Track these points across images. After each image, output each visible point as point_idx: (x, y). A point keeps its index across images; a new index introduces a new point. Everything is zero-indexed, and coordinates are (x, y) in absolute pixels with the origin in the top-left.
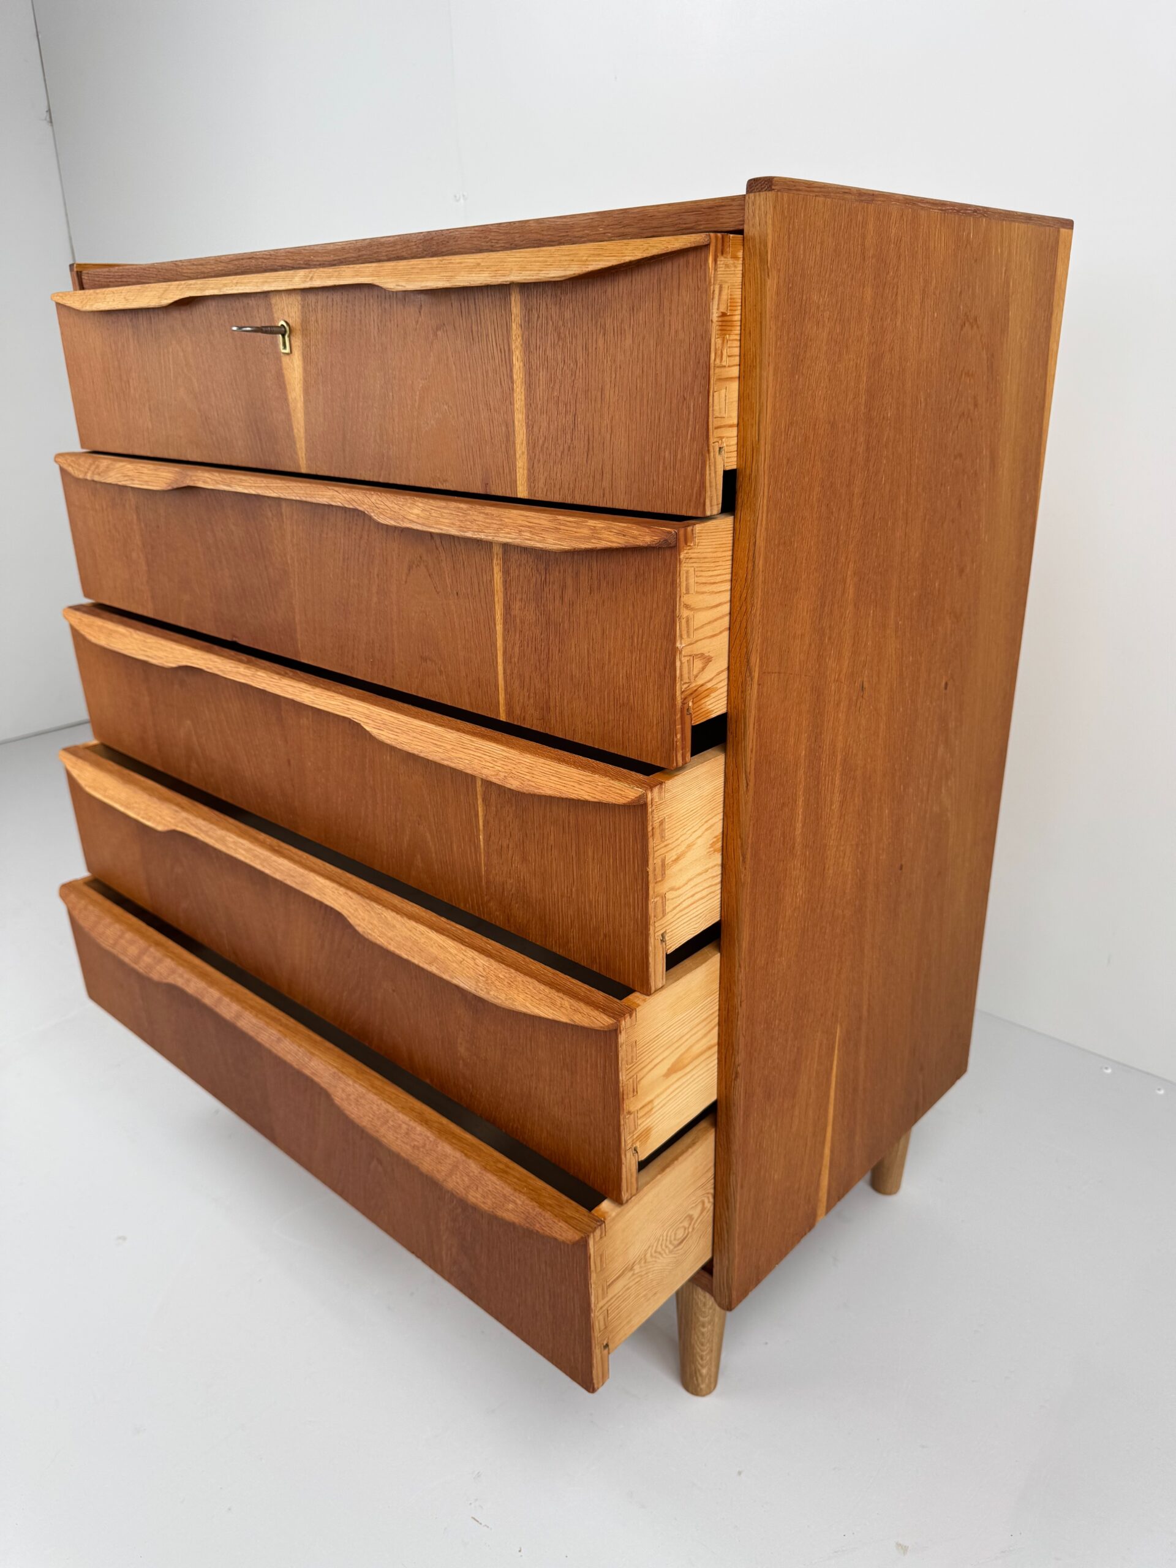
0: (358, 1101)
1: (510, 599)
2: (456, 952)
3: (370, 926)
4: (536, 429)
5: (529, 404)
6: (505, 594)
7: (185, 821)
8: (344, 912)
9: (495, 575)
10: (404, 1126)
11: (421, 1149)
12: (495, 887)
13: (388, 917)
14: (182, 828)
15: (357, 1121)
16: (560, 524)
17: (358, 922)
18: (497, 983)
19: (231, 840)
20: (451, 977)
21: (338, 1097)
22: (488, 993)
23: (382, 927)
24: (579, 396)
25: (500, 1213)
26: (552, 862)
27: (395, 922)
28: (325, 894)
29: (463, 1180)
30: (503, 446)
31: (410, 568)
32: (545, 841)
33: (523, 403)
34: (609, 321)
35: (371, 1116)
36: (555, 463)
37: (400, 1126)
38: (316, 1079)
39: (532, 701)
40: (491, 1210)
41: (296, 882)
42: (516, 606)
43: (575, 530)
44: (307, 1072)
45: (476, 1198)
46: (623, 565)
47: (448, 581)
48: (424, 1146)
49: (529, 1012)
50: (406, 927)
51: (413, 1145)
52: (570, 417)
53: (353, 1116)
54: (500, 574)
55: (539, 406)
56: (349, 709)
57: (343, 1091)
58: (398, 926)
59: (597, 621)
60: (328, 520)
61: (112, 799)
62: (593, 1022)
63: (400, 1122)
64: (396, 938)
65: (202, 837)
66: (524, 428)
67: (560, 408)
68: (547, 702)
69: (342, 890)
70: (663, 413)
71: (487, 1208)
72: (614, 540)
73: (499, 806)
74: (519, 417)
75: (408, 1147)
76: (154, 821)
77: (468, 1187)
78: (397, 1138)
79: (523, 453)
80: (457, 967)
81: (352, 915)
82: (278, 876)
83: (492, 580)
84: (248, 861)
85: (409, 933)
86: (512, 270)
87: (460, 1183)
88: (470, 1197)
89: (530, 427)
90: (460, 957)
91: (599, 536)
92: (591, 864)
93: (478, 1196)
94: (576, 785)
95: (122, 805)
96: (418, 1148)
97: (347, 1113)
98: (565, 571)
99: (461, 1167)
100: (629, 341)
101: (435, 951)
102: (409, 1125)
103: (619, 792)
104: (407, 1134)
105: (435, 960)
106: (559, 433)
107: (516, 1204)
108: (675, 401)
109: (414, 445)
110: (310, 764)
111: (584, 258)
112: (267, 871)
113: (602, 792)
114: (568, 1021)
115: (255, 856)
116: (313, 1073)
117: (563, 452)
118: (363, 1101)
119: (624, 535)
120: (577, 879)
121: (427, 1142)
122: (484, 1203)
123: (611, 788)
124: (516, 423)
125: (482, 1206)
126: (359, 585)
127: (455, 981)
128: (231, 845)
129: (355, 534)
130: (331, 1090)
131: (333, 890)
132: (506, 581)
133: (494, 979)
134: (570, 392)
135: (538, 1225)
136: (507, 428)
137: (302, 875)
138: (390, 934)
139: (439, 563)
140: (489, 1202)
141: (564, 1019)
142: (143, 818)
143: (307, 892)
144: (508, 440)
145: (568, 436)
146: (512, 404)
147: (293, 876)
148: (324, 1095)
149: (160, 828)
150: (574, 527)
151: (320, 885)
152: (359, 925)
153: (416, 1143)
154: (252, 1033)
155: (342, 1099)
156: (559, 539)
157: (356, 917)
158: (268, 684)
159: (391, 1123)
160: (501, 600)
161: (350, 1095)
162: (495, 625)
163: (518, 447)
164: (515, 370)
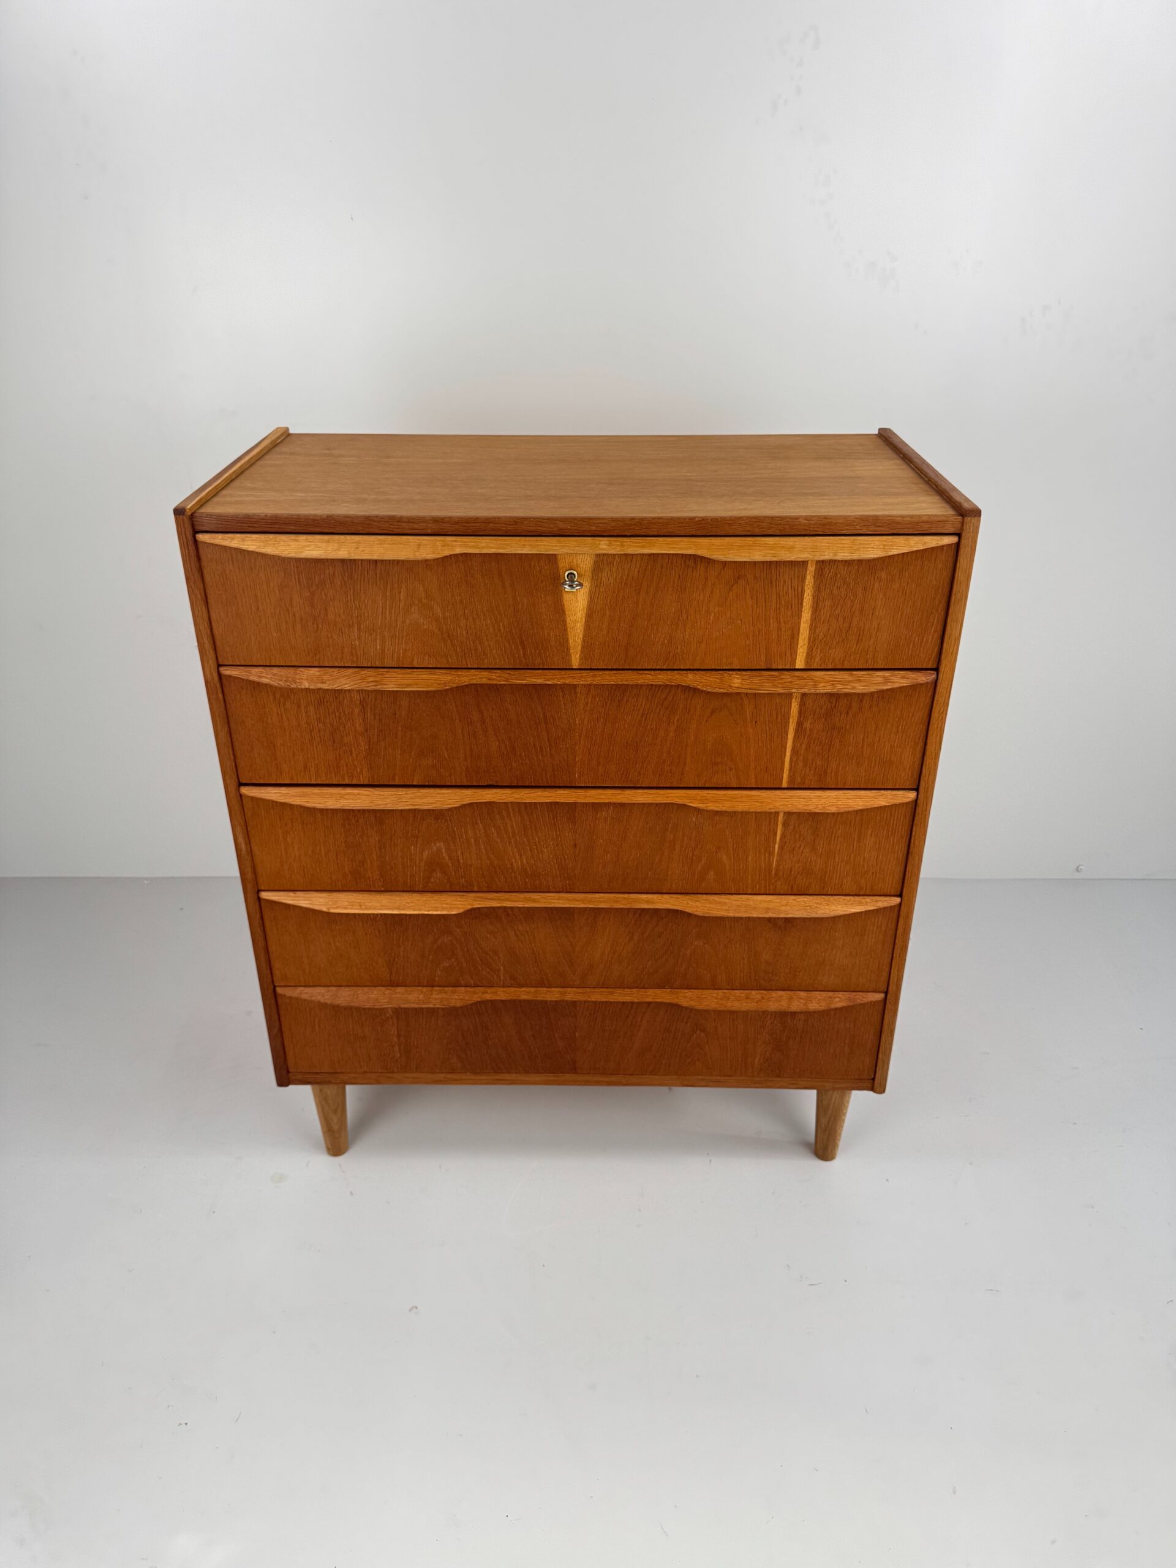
0: (699, 997)
1: (803, 718)
3: (704, 909)
4: (817, 630)
5: (814, 618)
6: (800, 718)
7: (478, 900)
8: (680, 908)
9: (792, 708)
10: (742, 995)
11: (763, 1001)
13: (716, 899)
14: (480, 905)
15: (708, 1008)
17: (693, 910)
20: (785, 914)
21: (684, 1003)
22: (817, 913)
23: (714, 907)
24: (855, 613)
25: (833, 1006)
26: (836, 845)
27: (722, 900)
28: (654, 903)
30: (788, 641)
31: (713, 712)
32: (833, 835)
33: (809, 617)
35: (714, 1002)
36: (831, 648)
37: (740, 996)
38: (658, 1001)
41: (623, 904)
42: (808, 722)
44: (648, 1000)
45: (814, 1006)
47: (749, 716)
49: (848, 913)
50: (733, 900)
52: (847, 624)
54: (797, 706)
55: (822, 619)
56: (668, 797)
57: (684, 997)
58: (727, 901)
59: (873, 722)
60: (630, 692)
61: (375, 909)
63: (736, 995)
64: (729, 908)
66: (808, 631)
67: (840, 620)
69: (666, 896)
70: (916, 620)
71: (824, 1008)
73: (797, 825)
74: (804, 626)
75: (752, 1005)
76: (443, 909)
77: (805, 1004)
78: (742, 1003)
79: (804, 644)
81: (686, 907)
83: (788, 710)
85: (737, 902)
87: (799, 1005)
88: (811, 1008)
89: (813, 630)
90: (784, 902)
92: (869, 838)
93: (815, 1004)
95: (392, 909)
96: (760, 1001)
97: (700, 1008)
98: (851, 700)
99: (794, 997)
100: (897, 585)
101: (765, 905)
102: (745, 994)
103: (903, 796)
104: (748, 998)
105: (767, 910)
106: (836, 632)
107: (839, 997)
108: (925, 614)
113: (892, 799)
114: (876, 908)
116: (654, 999)
117: (838, 643)
118: (704, 996)
120: (857, 848)
121: (764, 996)
122: (820, 1006)
123: (896, 796)
127: (788, 916)
129: (659, 698)
130: (675, 1001)
131: (658, 898)
132: (801, 710)
133: (815, 905)
134: (849, 612)
135: (858, 1000)
136: (793, 631)
137: (624, 899)
138: (725, 908)
139: (742, 706)
140: (822, 1004)
141: (872, 908)
142: (429, 911)
143: (638, 906)
144: (792, 638)
145: (844, 634)
147: (616, 901)
148: (673, 1005)
149: (455, 912)
151: (645, 899)
152: (696, 911)
153: (757, 1000)
154: (581, 998)
155: (688, 1002)
157: (692, 908)
159: (732, 998)
160: (796, 720)
161: (691, 998)
162: (787, 735)
163: (800, 641)
164: (805, 601)
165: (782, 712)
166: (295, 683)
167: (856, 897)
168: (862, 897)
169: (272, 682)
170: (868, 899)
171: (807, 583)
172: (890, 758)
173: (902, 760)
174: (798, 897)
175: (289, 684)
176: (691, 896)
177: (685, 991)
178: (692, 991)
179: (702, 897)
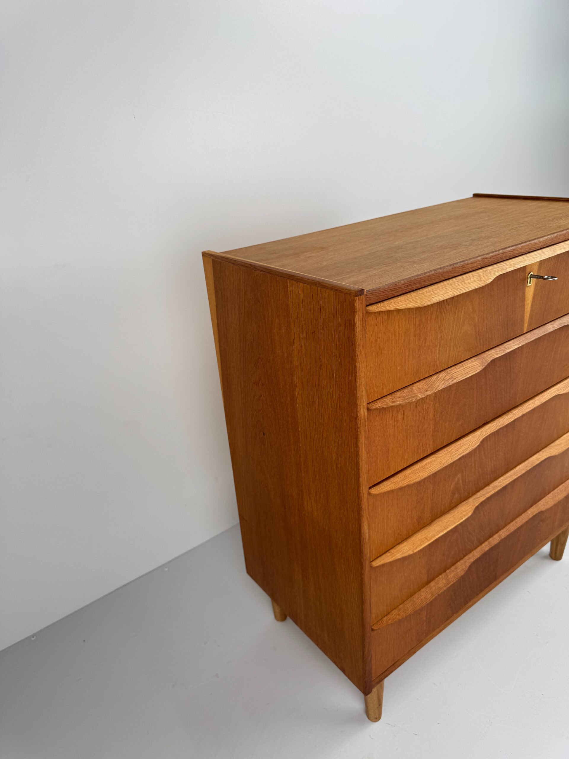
0: (546, 502)
7: (475, 501)
8: (549, 455)
10: (558, 491)
13: (557, 443)
14: (477, 503)
15: (552, 506)
19: (497, 483)
21: (543, 508)
23: (558, 447)
28: (539, 459)
35: (553, 499)
37: (558, 492)
38: (534, 514)
41: (530, 466)
44: (531, 516)
48: (565, 488)
53: (550, 506)
58: (561, 442)
61: (434, 536)
65: (488, 495)
69: (541, 452)
75: (564, 493)
76: (464, 516)
78: (561, 495)
84: (511, 481)
85: (564, 440)
95: (442, 531)
115: (510, 477)
116: (532, 514)
128: (500, 484)
130: (540, 510)
137: (528, 463)
138: (563, 445)
142: (459, 521)
143: (535, 464)
147: (527, 466)
149: (470, 514)
151: (535, 459)
152: (556, 453)
155: (544, 507)
157: (553, 453)
159: (556, 495)
161: (544, 504)
166: (413, 398)
169: (401, 403)
175: (410, 400)
176: (549, 447)
177: (540, 502)
178: (542, 500)
179: (552, 445)
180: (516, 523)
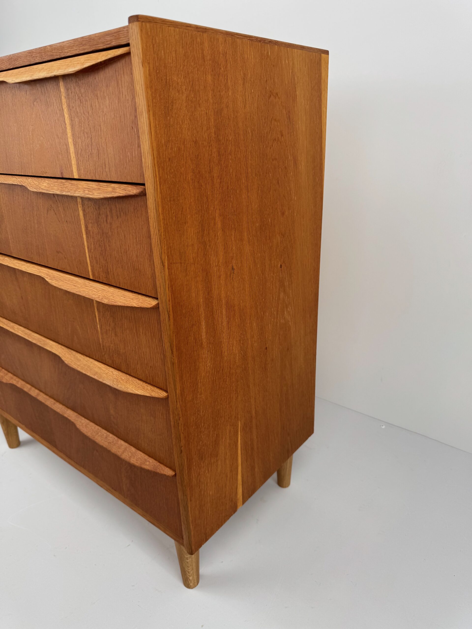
0: (86, 426)
1: (87, 223)
2: (105, 370)
3: (70, 361)
4: (77, 146)
5: (73, 135)
6: (85, 220)
8: (60, 355)
9: (80, 212)
10: (105, 435)
11: (112, 443)
12: (106, 348)
13: (78, 357)
15: (86, 434)
16: (101, 186)
17: (66, 359)
18: (121, 381)
20: (103, 380)
22: (118, 386)
23: (75, 361)
24: (92, 129)
25: (144, 466)
26: (127, 335)
27: (80, 358)
28: (52, 348)
29: (129, 454)
30: (66, 155)
31: (48, 211)
32: (123, 326)
33: (71, 134)
34: (99, 92)
35: (92, 431)
36: (86, 161)
37: (103, 434)
38: (69, 418)
39: (101, 269)
40: (140, 465)
41: (41, 344)
42: (90, 226)
43: (106, 189)
44: (66, 415)
45: (134, 461)
46: (128, 204)
47: (62, 216)
50: (85, 360)
51: (108, 442)
52: (89, 139)
53: (84, 432)
54: (82, 211)
55: (77, 135)
57: (80, 422)
58: (82, 360)
59: (122, 231)
62: (159, 395)
63: (103, 433)
64: (81, 365)
66: (73, 145)
67: (85, 135)
68: (107, 270)
69: (60, 346)
70: (125, 135)
71: (138, 465)
72: (121, 192)
73: (104, 312)
74: (70, 140)
75: (106, 443)
77: (130, 457)
78: (102, 439)
79: (74, 157)
80: (105, 376)
81: (63, 356)
82: (34, 342)
83: (79, 215)
85: (86, 363)
86: (55, 70)
87: (128, 455)
88: (131, 461)
89: (75, 145)
90: (107, 371)
91: (115, 191)
92: (142, 335)
93: (135, 460)
94: (131, 300)
96: (111, 443)
97: (82, 431)
98: (106, 208)
99: (128, 449)
100: (108, 102)
101: (96, 370)
102: (107, 434)
103: (149, 302)
104: (106, 437)
105: (96, 373)
106: (86, 147)
107: (150, 462)
108: (129, 129)
109: (32, 156)
110: (30, 298)
111: (83, 62)
112: (30, 340)
113: (141, 303)
114: (149, 395)
116: (68, 416)
117: (89, 156)
118: (88, 426)
119: (125, 190)
120: (137, 342)
121: (114, 440)
123: (145, 301)
124: (69, 143)
125: (136, 464)
126: (30, 220)
127: (104, 382)
128: (16, 329)
130: (75, 422)
131: (56, 346)
132: (84, 215)
134: (88, 127)
135: (158, 470)
136: (66, 146)
137: (44, 341)
138: (78, 363)
139: (58, 208)
140: (139, 462)
141: (148, 395)
143: (46, 348)
144: (67, 152)
145: (90, 148)
146: (67, 135)
147: (40, 341)
148: (73, 424)
150: (106, 188)
151: (51, 344)
152: (66, 361)
153: (110, 441)
154: (43, 401)
155: (80, 426)
156: (99, 193)
157: (65, 357)
158: (9, 263)
159: (100, 434)
160: (84, 223)
161: (82, 424)
162: (83, 235)
163: (71, 154)
164: (66, 119)
165: (76, 215)
167: (144, 383)
168: (147, 385)
170: (149, 387)
171: (63, 103)
172: (138, 267)
173: (145, 270)
174: (116, 371)
176: (70, 350)
177: (83, 418)
178: (86, 420)
179: (74, 353)
180: (54, 404)
